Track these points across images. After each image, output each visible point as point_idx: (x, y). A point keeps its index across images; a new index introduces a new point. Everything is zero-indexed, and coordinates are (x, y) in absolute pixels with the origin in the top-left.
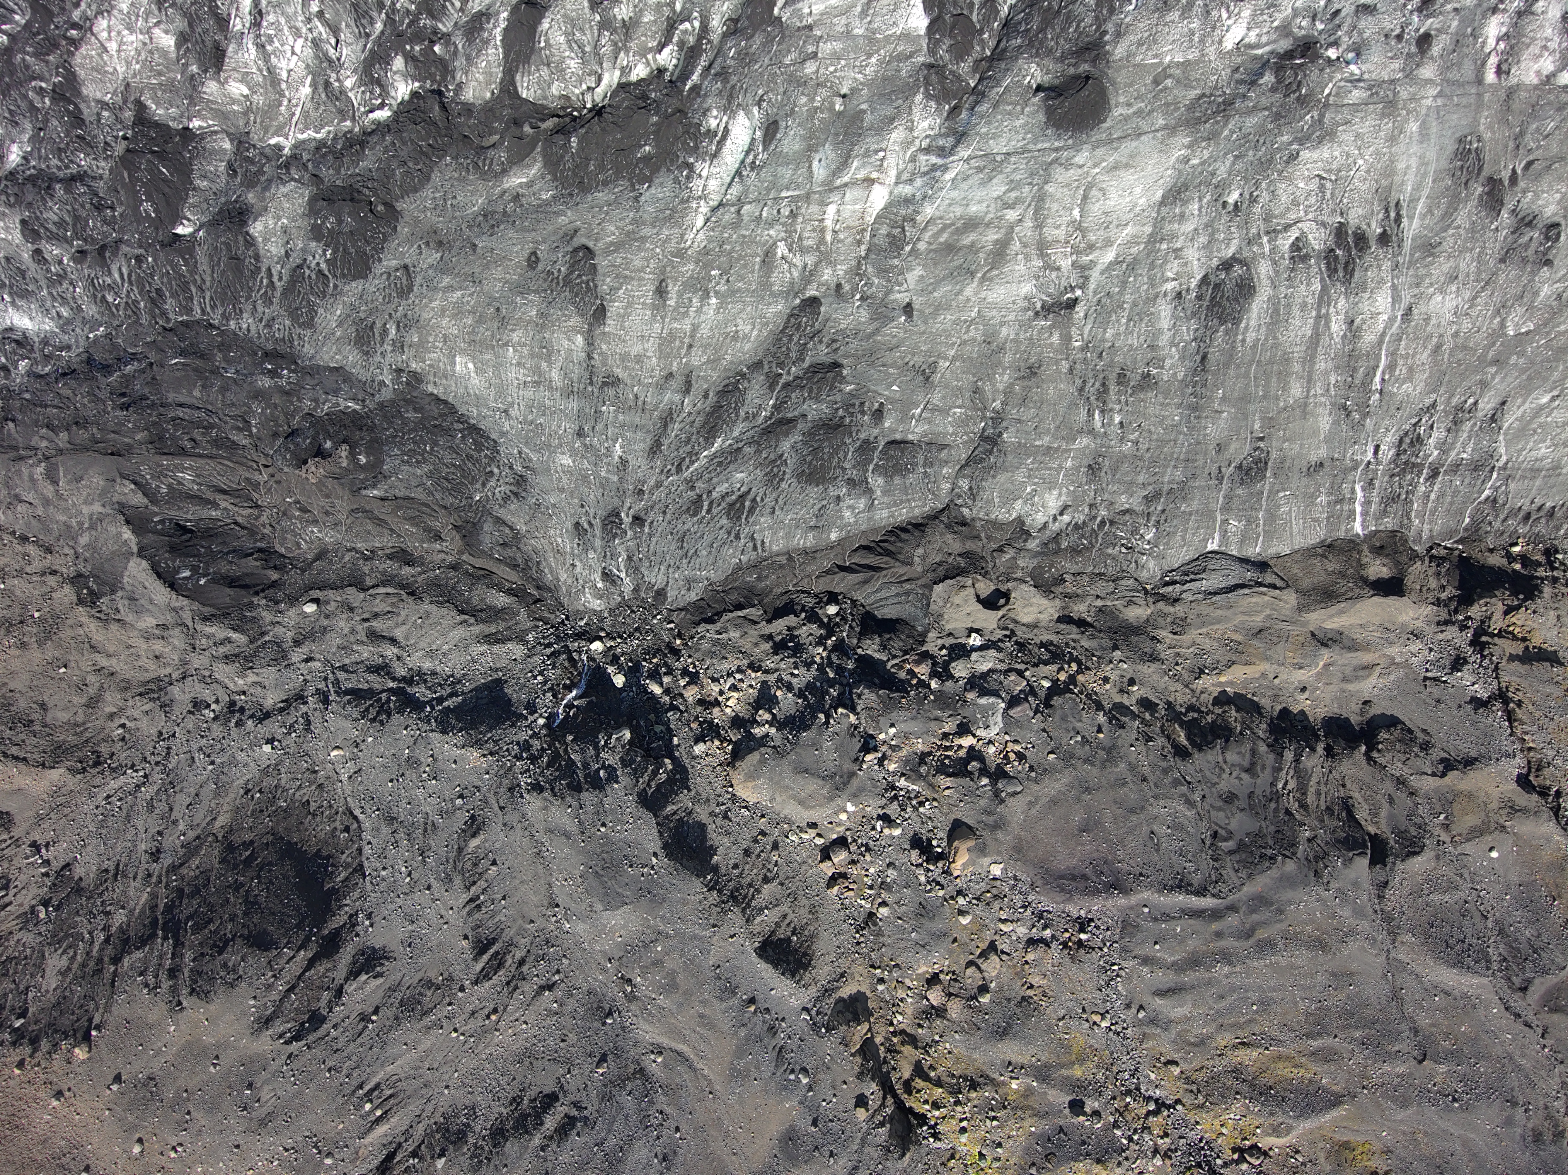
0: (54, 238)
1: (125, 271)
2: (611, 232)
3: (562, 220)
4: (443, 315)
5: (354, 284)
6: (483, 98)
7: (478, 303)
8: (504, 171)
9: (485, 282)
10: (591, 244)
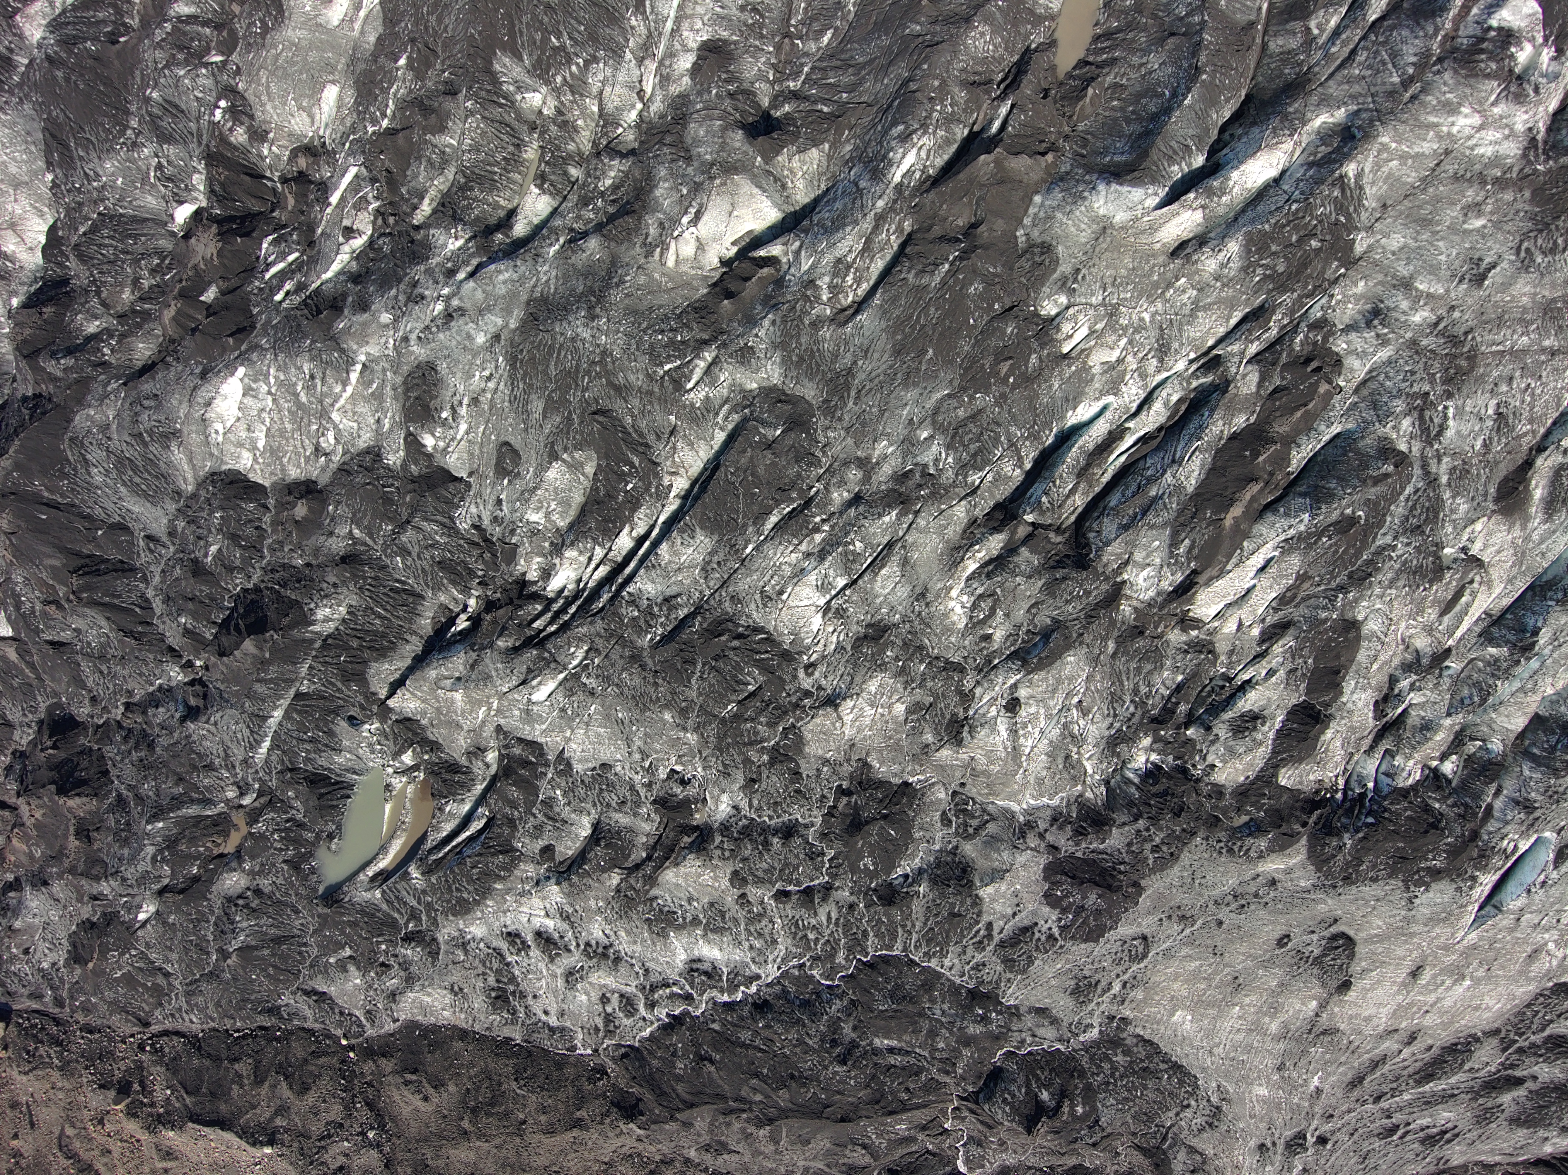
0: (760, 881)
1: (834, 915)
2: (1377, 925)
3: (1321, 907)
4: (1175, 980)
5: (1083, 946)
6: (1236, 782)
7: (1215, 972)
8: (1260, 857)
9: (1227, 955)
10: (1351, 933)
